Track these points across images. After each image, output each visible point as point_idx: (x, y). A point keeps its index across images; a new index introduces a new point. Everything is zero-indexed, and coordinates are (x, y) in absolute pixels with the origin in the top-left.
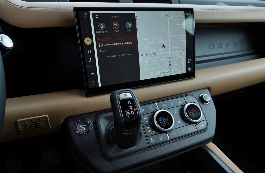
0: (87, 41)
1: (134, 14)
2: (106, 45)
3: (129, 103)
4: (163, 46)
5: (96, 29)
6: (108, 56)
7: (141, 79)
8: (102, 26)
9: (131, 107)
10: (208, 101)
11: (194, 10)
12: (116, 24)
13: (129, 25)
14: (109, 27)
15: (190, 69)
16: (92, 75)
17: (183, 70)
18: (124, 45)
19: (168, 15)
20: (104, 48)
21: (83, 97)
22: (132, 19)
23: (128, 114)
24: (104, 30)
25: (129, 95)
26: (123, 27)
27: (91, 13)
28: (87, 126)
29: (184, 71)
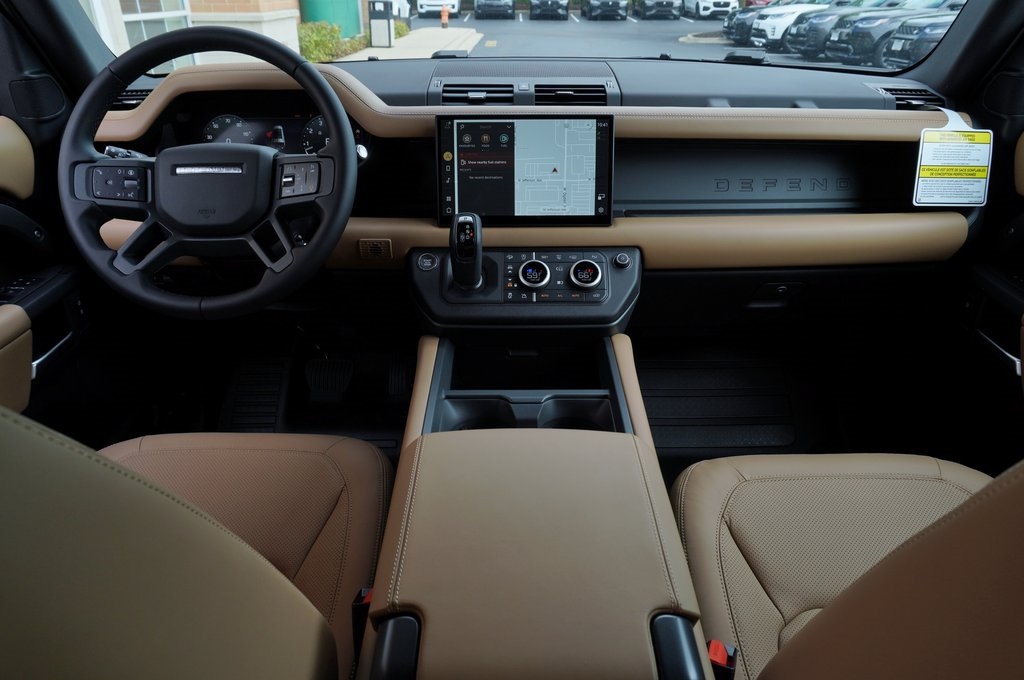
0: (447, 156)
1: (513, 123)
2: (470, 162)
3: (468, 227)
4: (555, 170)
5: (460, 141)
6: (471, 178)
7: (516, 214)
8: (467, 139)
9: (468, 232)
10: (628, 264)
11: (615, 118)
12: (485, 137)
13: (504, 138)
14: (476, 140)
15: (601, 210)
16: (449, 199)
17: (589, 210)
18: (494, 165)
19: (567, 126)
20: (467, 166)
21: (434, 225)
22: (510, 131)
23: (462, 237)
24: (470, 144)
25: (470, 219)
26: (495, 141)
27: (456, 121)
28: (433, 263)
29: (591, 212)
